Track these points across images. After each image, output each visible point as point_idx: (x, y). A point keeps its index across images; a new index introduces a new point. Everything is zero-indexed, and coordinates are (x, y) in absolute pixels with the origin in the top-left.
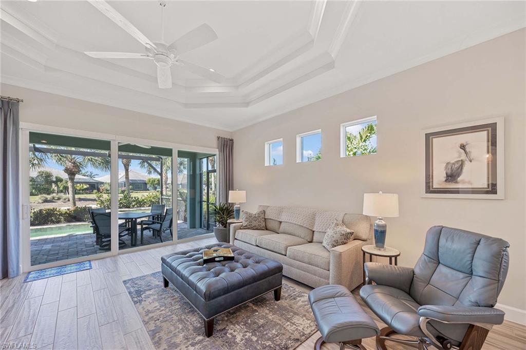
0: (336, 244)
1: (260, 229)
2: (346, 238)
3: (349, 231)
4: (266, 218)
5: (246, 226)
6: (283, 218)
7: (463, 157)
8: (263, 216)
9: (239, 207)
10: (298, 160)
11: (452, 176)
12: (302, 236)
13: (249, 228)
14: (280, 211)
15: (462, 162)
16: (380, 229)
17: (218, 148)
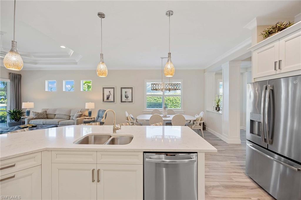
0: (77, 117)
1: (44, 119)
2: (80, 116)
3: (81, 113)
4: (47, 114)
5: (36, 118)
6: (56, 113)
7: (110, 94)
8: (45, 113)
9: (30, 110)
10: (64, 90)
11: (108, 98)
12: (66, 118)
13: (37, 119)
14: (55, 110)
15: (109, 95)
16: (90, 112)
17: (10, 79)
